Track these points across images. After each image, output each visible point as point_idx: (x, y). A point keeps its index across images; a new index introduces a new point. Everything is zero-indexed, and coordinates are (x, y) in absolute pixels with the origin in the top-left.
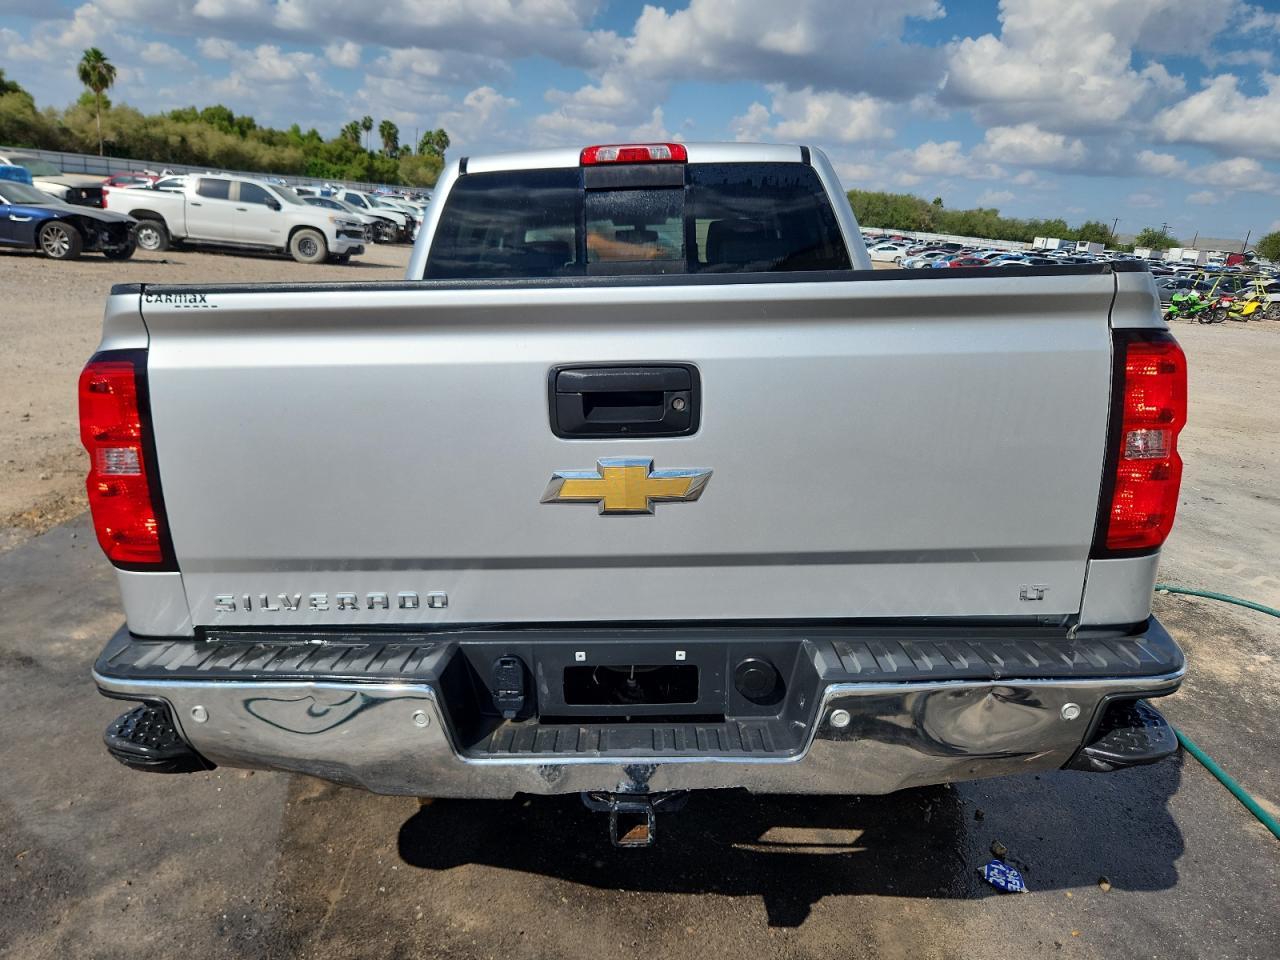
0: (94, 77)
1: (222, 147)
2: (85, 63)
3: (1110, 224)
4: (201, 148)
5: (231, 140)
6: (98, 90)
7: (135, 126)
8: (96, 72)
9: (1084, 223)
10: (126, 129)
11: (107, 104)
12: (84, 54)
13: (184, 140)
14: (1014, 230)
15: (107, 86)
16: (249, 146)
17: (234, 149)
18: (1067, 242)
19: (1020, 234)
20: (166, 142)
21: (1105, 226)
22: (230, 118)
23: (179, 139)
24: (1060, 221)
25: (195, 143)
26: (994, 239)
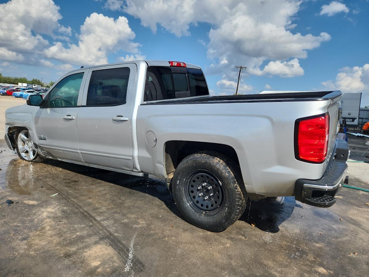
3: (40, 80)
9: (32, 79)
14: (10, 80)
18: (29, 85)
19: (12, 82)
21: (39, 80)
24: (25, 78)
26: (3, 83)
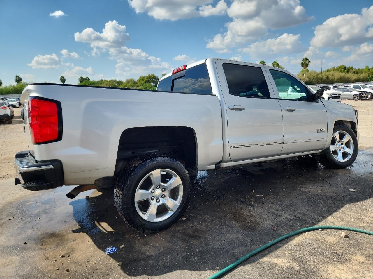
0: (305, 65)
1: (339, 77)
2: (303, 62)
4: (332, 78)
5: (343, 74)
6: (305, 68)
7: (314, 75)
8: (305, 64)
10: (311, 77)
11: (308, 71)
12: (303, 60)
13: (327, 77)
15: (308, 66)
16: (348, 76)
17: (343, 77)
20: (322, 78)
22: (345, 68)
23: (326, 77)
25: (331, 77)
